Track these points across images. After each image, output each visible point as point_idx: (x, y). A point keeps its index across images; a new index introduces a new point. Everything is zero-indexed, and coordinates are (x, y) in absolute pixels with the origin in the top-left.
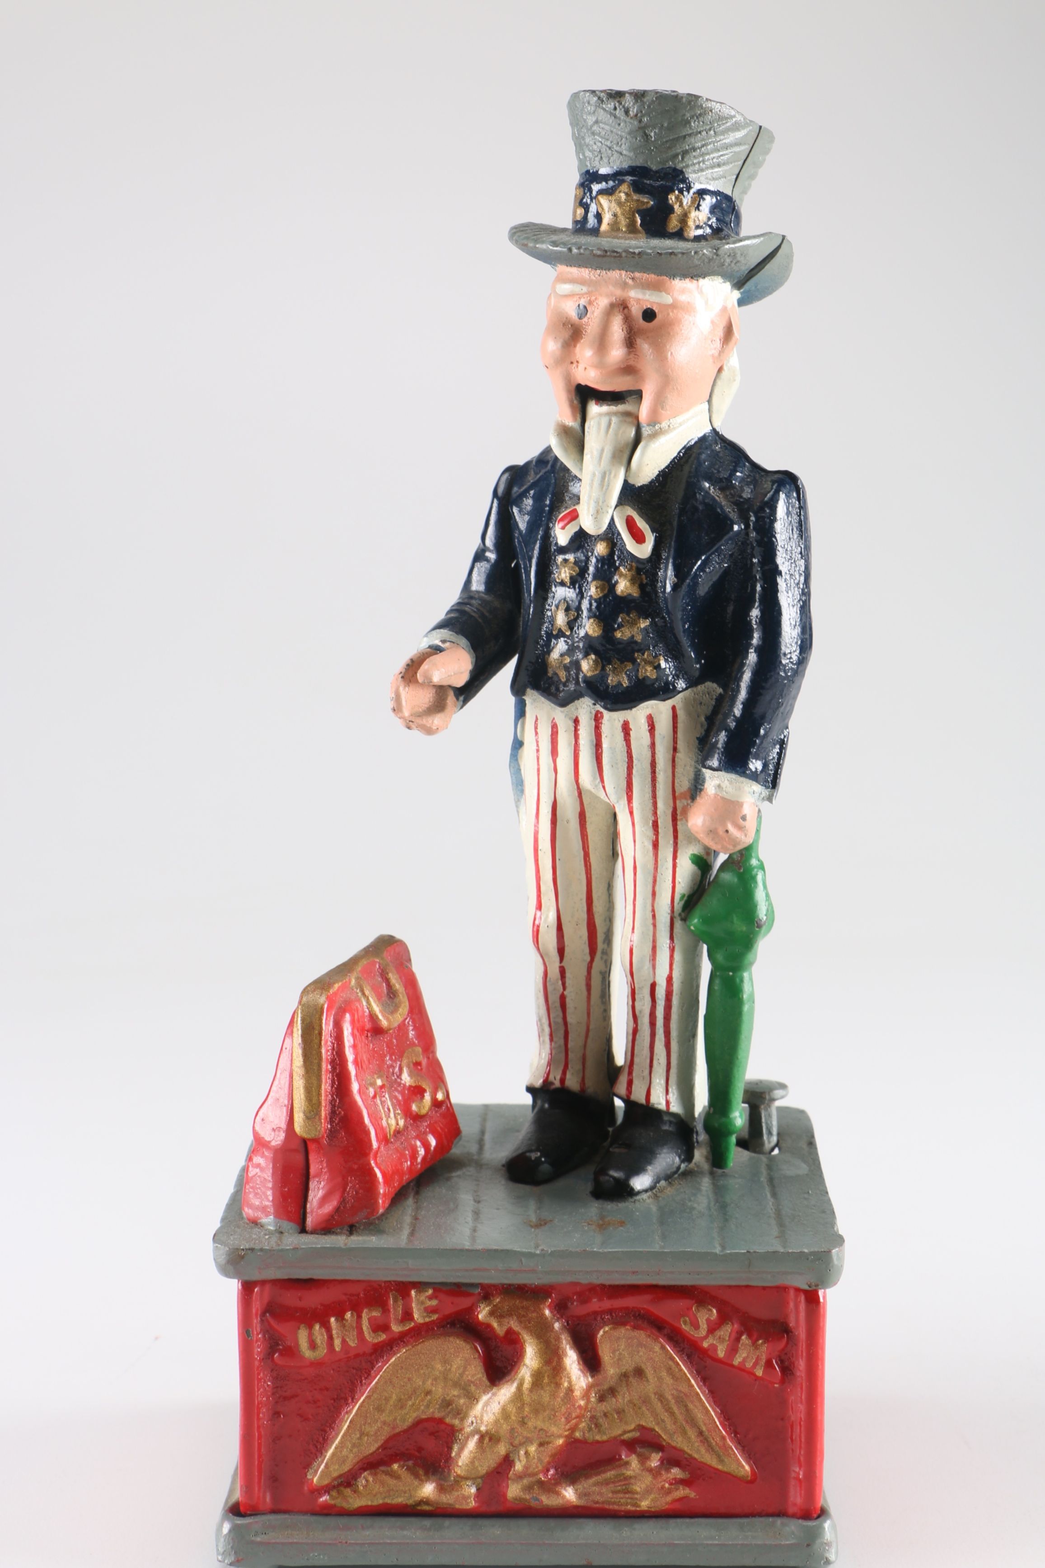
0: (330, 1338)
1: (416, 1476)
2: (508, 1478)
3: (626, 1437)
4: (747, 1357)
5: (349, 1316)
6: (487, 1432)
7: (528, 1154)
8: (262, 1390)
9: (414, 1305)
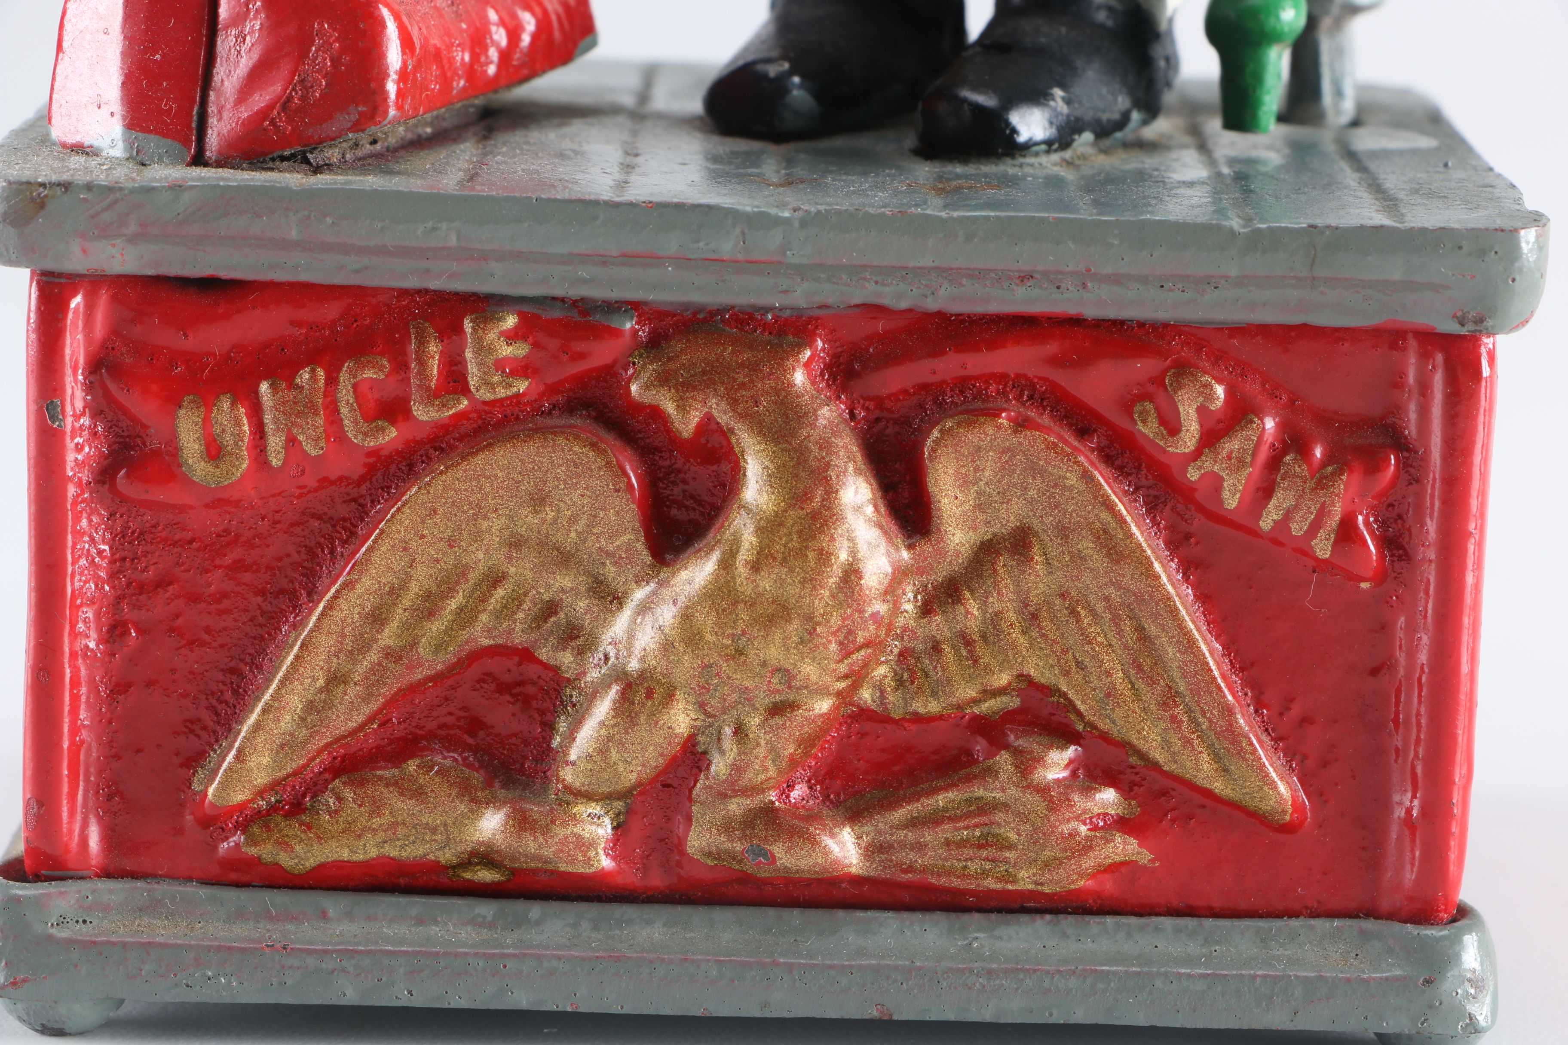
0: (259, 431)
1: (465, 790)
2: (690, 799)
3: (988, 706)
4: (1296, 508)
5: (307, 376)
6: (643, 675)
7: (760, 67)
8: (83, 562)
9: (469, 355)
